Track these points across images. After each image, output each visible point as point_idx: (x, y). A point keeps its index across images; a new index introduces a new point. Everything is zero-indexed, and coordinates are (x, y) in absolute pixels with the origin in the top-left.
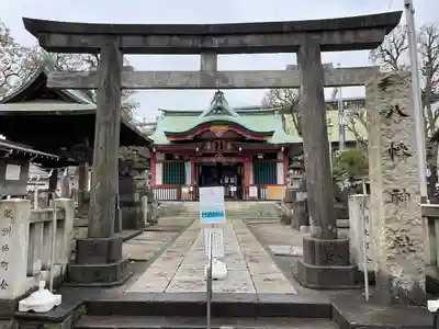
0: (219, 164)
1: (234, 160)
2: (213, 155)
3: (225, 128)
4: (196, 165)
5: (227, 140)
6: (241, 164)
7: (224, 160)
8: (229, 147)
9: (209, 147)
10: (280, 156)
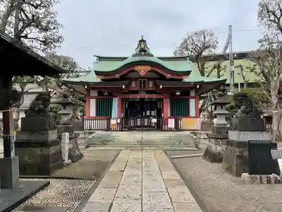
0: (142, 99)
1: (154, 96)
2: (136, 92)
3: (149, 68)
4: (123, 100)
5: (149, 79)
6: (161, 100)
7: (147, 96)
8: (151, 85)
9: (133, 85)
10: (193, 94)
